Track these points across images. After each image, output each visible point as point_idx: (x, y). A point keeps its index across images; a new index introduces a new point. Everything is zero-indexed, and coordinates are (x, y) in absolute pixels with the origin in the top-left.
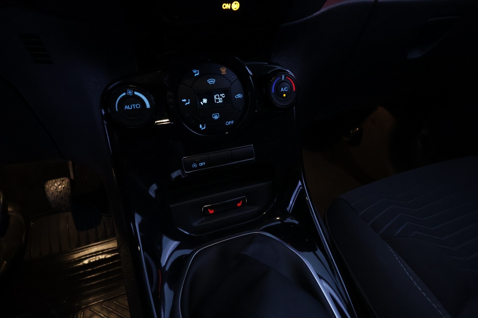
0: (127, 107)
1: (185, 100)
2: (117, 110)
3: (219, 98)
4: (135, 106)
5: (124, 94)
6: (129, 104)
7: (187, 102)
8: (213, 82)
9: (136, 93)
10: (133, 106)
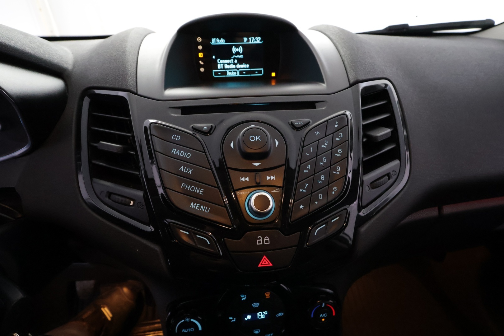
0: (184, 331)
1: (231, 318)
2: (176, 332)
3: (262, 315)
4: (190, 330)
5: (183, 321)
6: (186, 328)
7: (233, 319)
8: (257, 306)
9: (192, 320)
10: (188, 330)
